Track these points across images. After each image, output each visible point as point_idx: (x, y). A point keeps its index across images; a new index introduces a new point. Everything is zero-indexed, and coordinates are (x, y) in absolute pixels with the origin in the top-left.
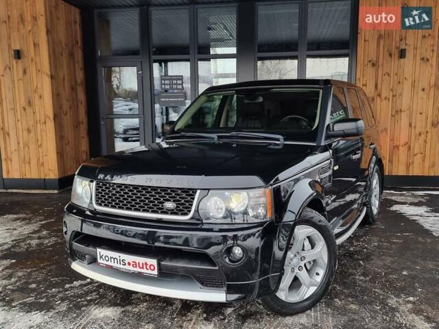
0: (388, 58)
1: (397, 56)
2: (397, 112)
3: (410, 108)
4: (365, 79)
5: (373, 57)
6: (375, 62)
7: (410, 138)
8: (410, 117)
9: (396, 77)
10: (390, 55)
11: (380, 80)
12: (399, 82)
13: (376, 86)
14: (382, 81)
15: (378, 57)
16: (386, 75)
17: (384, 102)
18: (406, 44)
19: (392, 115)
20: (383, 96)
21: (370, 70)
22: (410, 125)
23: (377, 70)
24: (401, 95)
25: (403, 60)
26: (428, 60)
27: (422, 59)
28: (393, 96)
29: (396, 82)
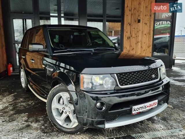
0: (135, 22)
1: (137, 22)
2: (137, 42)
3: (141, 41)
4: (127, 30)
5: (130, 21)
7: (141, 52)
8: (141, 44)
9: (137, 30)
10: (135, 21)
12: (138, 32)
13: (131, 32)
14: (133, 31)
15: (131, 22)
16: (134, 29)
17: (133, 39)
18: (140, 18)
19: (136, 44)
20: (133, 36)
21: (129, 27)
22: (141, 47)
23: (131, 26)
24: (138, 36)
25: (139, 23)
26: (147, 24)
27: (145, 23)
28: (136, 36)
29: (137, 31)
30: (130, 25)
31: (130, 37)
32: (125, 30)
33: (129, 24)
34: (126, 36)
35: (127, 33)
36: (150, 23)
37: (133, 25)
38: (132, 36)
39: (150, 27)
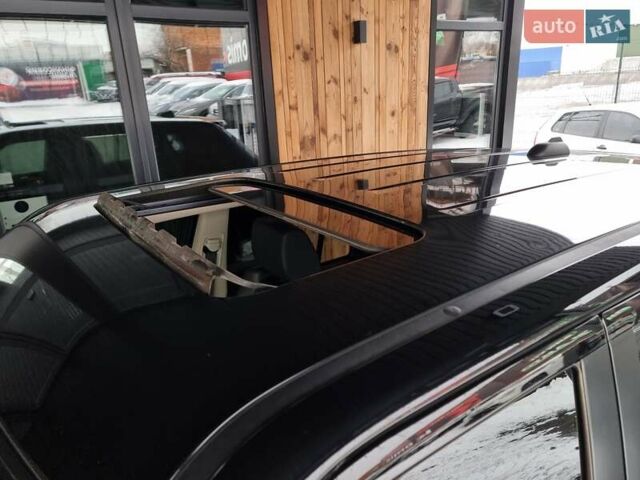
1: (347, 35)
4: (293, 93)
5: (303, 35)
6: (308, 50)
9: (349, 87)
10: (336, 34)
11: (321, 94)
12: (355, 99)
14: (326, 96)
15: (313, 37)
16: (332, 84)
18: (362, 10)
20: (331, 131)
21: (301, 70)
24: (360, 127)
25: (358, 46)
26: (397, 50)
27: (389, 47)
28: (347, 131)
29: (350, 99)
30: (306, 57)
32: (281, 92)
33: (299, 56)
34: (289, 134)
35: (294, 113)
36: (411, 44)
37: (323, 58)
38: (324, 131)
39: (414, 69)
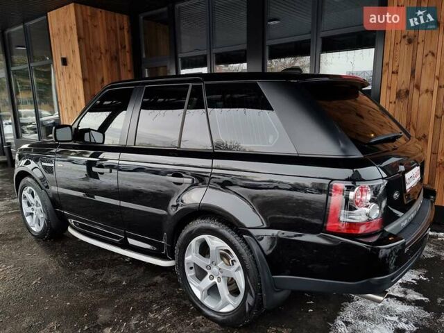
6: (412, 37)
13: (413, 72)
31: (407, 92)
32: (388, 64)
34: (389, 88)
38: (417, 87)
